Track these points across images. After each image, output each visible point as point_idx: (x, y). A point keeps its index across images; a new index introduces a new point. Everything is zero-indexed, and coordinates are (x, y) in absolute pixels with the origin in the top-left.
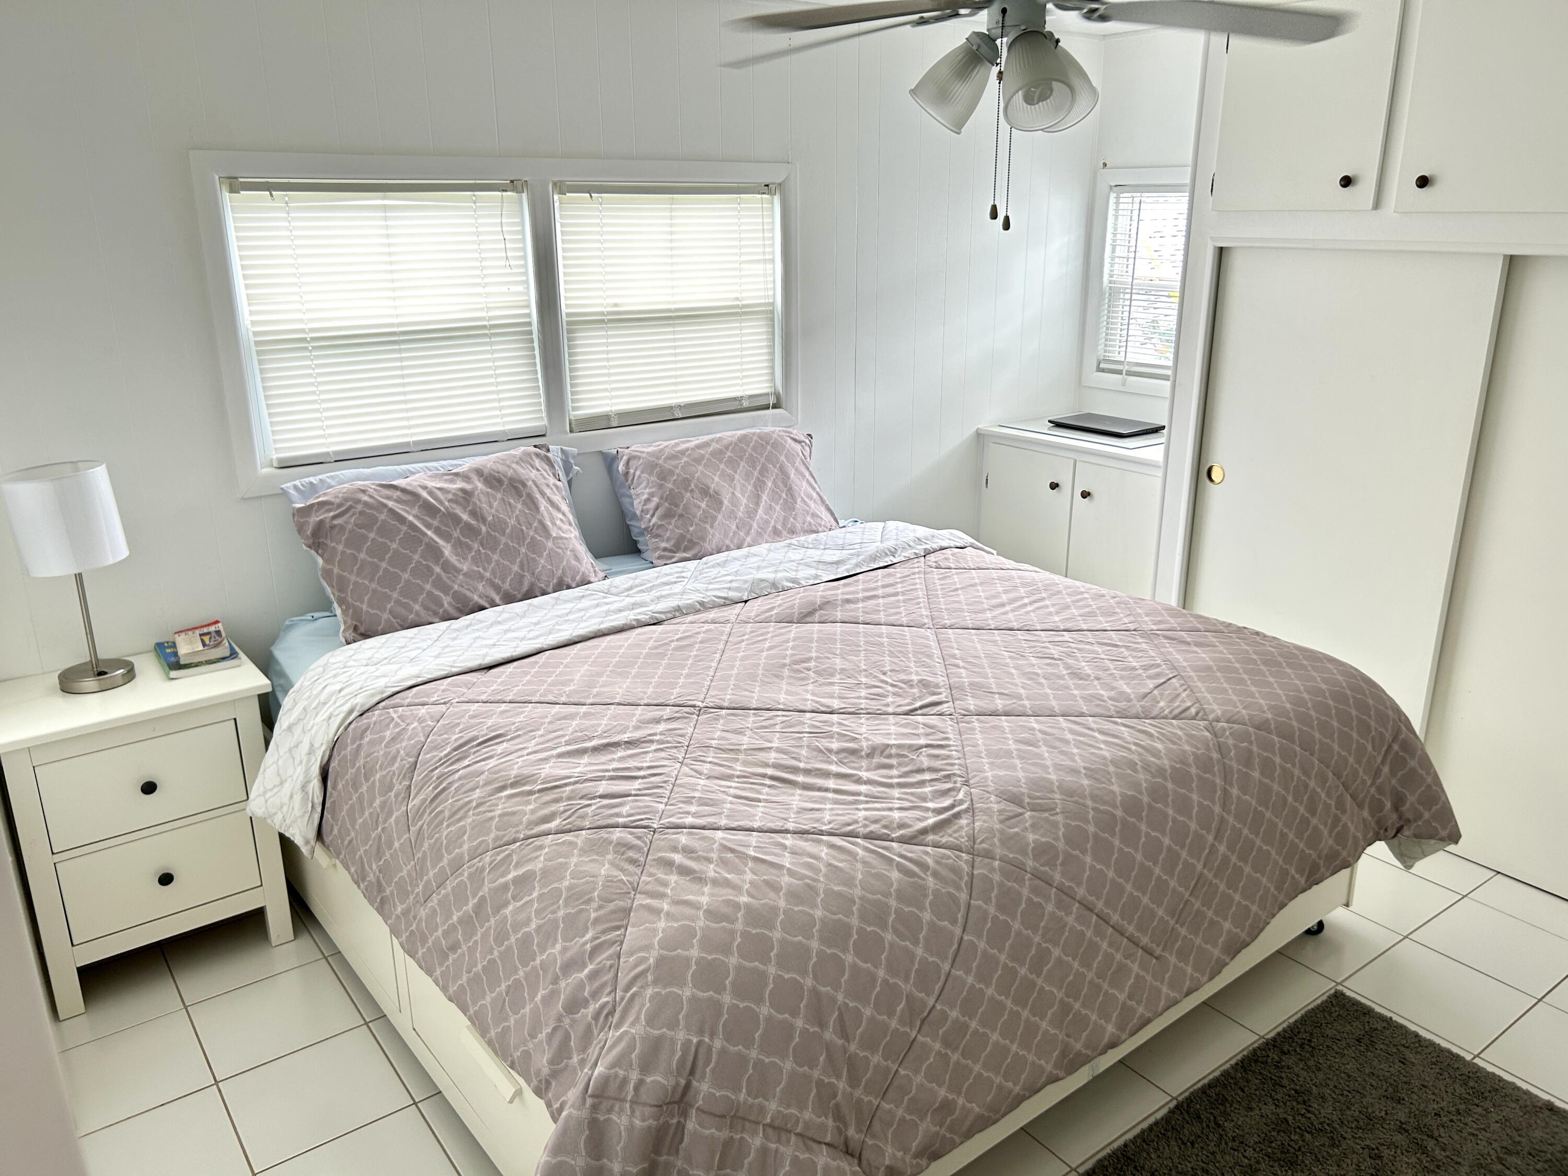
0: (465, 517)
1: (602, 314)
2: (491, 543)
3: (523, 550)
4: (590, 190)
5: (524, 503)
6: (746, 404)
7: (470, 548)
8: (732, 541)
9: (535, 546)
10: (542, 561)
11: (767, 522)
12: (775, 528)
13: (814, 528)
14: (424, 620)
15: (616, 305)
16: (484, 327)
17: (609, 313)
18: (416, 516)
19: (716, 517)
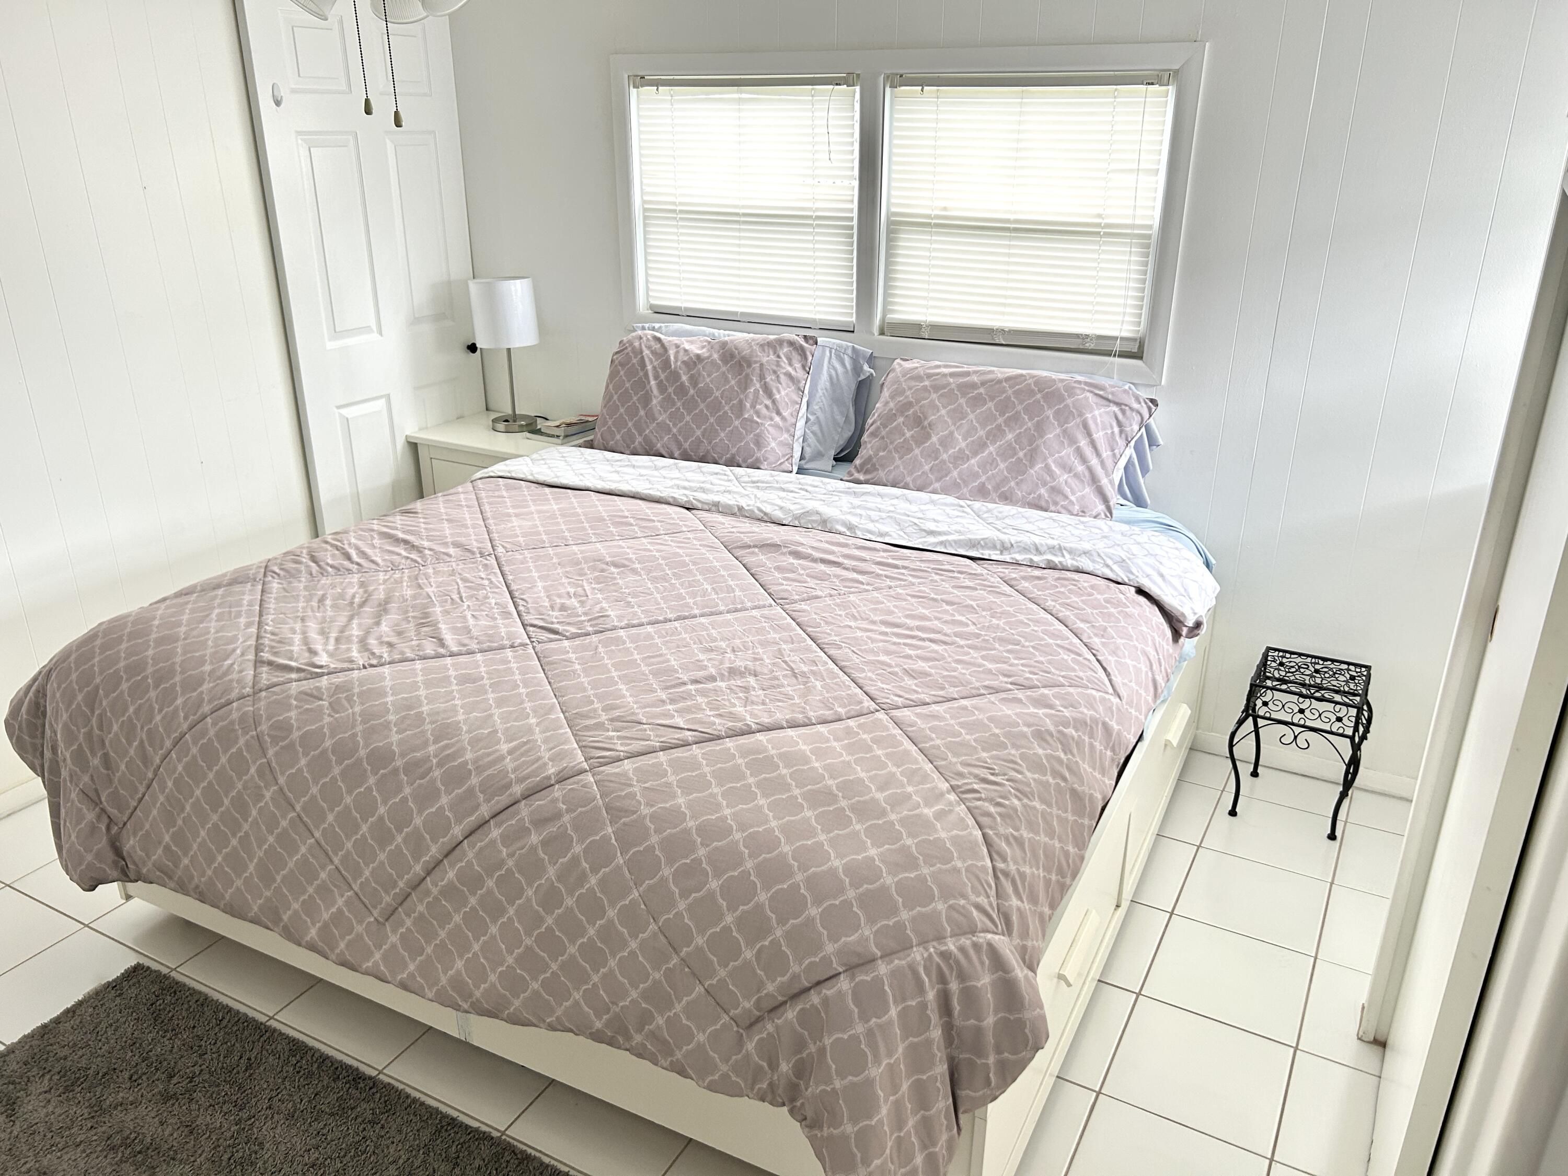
0: (684, 378)
1: (929, 216)
2: (690, 405)
3: (712, 420)
4: (922, 82)
5: (739, 382)
6: (1090, 345)
7: (674, 404)
8: (914, 480)
9: (723, 421)
10: (722, 435)
11: (976, 476)
12: (983, 485)
13: (1043, 504)
14: (618, 449)
15: (945, 209)
16: (810, 217)
17: (937, 217)
18: (654, 368)
19: (912, 450)
